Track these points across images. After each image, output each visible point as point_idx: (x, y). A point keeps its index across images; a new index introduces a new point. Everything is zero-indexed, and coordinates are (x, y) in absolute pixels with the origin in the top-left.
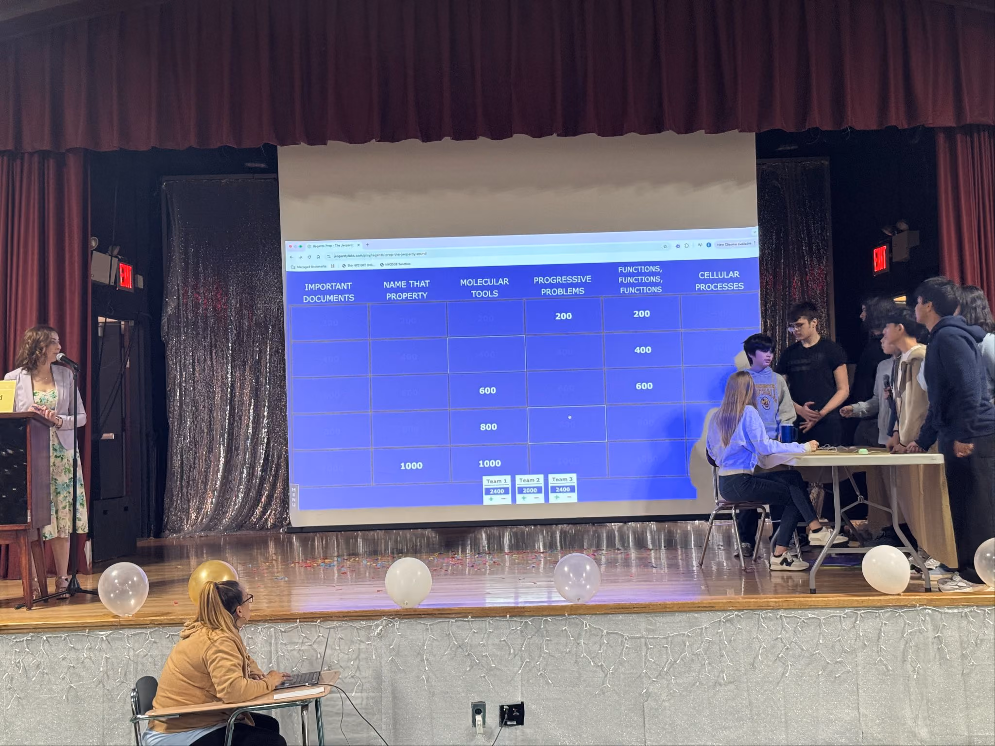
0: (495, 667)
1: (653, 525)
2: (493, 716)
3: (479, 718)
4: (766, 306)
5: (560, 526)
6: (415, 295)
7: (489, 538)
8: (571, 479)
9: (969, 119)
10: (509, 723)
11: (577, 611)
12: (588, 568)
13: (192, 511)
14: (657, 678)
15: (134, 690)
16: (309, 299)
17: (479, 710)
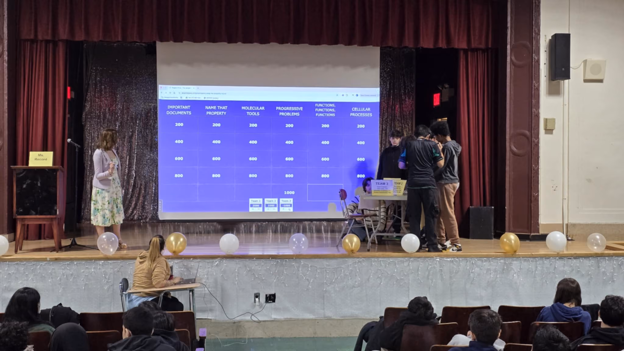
0: (265, 279)
1: (325, 223)
2: (263, 299)
3: (257, 299)
4: (383, 119)
5: (280, 222)
6: (220, 113)
7: (245, 227)
8: (290, 200)
9: (473, 46)
10: (269, 301)
11: (298, 257)
12: (303, 239)
14: (330, 284)
15: (121, 283)
16: (169, 113)
17: (257, 296)
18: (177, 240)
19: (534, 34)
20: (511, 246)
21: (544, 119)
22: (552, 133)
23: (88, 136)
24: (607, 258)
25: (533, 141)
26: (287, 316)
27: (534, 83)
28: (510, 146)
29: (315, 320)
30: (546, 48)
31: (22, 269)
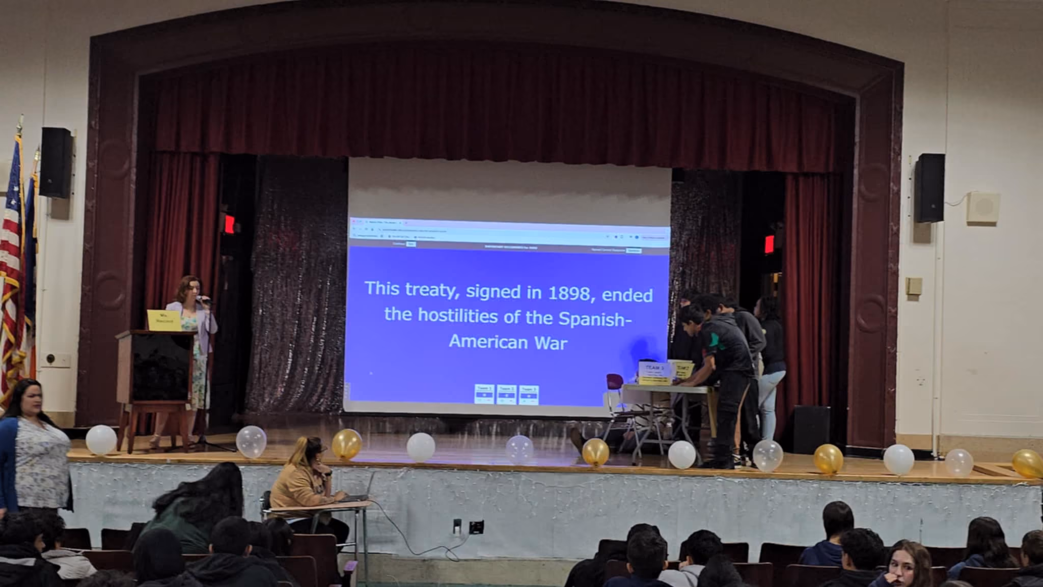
0: (469, 500)
2: (465, 527)
3: (457, 528)
7: (481, 427)
8: (535, 389)
9: (806, 169)
10: (475, 532)
11: (518, 469)
12: (526, 444)
13: (266, 395)
14: (562, 510)
15: (262, 497)
17: (457, 523)
18: (348, 439)
19: (892, 154)
20: (830, 464)
21: (906, 278)
22: (917, 300)
23: (259, 288)
24: (973, 486)
25: (888, 311)
26: (501, 553)
27: (892, 226)
28: (856, 318)
29: (540, 561)
30: (912, 175)
31: (132, 473)
